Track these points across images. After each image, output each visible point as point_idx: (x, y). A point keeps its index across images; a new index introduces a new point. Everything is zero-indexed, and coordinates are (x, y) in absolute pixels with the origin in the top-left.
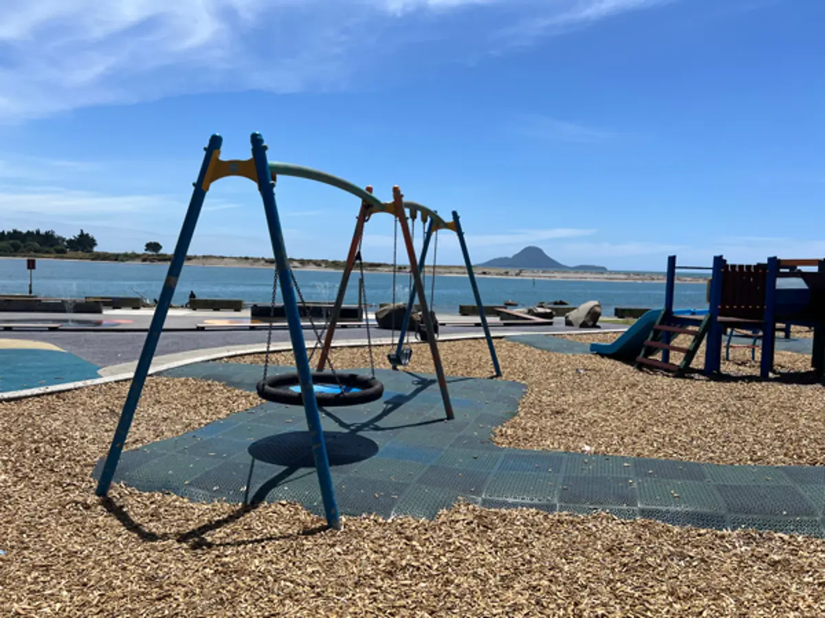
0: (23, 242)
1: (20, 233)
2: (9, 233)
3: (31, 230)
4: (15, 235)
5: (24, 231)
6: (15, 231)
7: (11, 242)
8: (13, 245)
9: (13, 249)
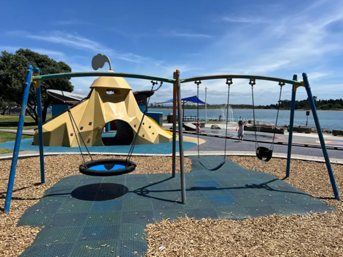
0: (334, 104)
1: (333, 100)
2: (328, 101)
3: (338, 99)
4: (331, 101)
5: (335, 99)
6: (331, 100)
7: (329, 104)
8: (329, 106)
9: (329, 107)
